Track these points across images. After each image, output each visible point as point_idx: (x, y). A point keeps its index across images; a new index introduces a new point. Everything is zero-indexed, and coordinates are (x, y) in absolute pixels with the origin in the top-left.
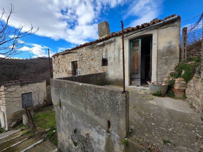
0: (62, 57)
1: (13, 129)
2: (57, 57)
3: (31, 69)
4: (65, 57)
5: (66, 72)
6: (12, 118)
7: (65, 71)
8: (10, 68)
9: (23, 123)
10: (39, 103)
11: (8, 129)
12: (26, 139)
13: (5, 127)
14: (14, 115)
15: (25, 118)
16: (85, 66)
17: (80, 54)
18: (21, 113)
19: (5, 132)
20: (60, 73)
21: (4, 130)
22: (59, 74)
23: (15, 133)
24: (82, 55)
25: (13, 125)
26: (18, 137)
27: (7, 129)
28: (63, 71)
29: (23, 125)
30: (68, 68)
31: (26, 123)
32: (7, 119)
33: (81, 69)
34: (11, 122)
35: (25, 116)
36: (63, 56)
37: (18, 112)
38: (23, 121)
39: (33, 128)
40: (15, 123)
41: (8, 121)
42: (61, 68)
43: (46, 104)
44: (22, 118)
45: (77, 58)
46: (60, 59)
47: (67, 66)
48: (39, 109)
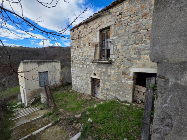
0: (84, 28)
1: (32, 106)
2: (77, 28)
3: (43, 56)
4: (89, 26)
5: (90, 45)
6: (31, 95)
7: (87, 44)
8: (28, 55)
9: (41, 101)
10: (56, 83)
11: (28, 106)
12: (50, 124)
13: (25, 103)
14: (33, 93)
15: (43, 97)
16: (125, 31)
17: (118, 13)
18: (39, 91)
19: (25, 108)
20: (80, 48)
21: (25, 106)
22: (78, 50)
23: (34, 112)
24: (120, 14)
25: (32, 102)
26: (38, 119)
27: (26, 105)
28: (85, 45)
29: (41, 103)
30: (92, 41)
31: (44, 101)
32: (27, 96)
33: (116, 37)
34: (30, 99)
35: (43, 94)
36: (86, 26)
37: (36, 90)
38: (41, 99)
39: (54, 109)
40: (33, 100)
41: (27, 98)
42: (82, 42)
43: (62, 84)
44: (40, 96)
45: (110, 22)
46: (82, 31)
47: (91, 37)
48: (55, 88)
